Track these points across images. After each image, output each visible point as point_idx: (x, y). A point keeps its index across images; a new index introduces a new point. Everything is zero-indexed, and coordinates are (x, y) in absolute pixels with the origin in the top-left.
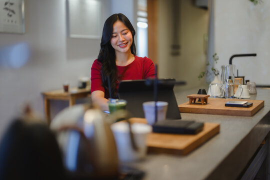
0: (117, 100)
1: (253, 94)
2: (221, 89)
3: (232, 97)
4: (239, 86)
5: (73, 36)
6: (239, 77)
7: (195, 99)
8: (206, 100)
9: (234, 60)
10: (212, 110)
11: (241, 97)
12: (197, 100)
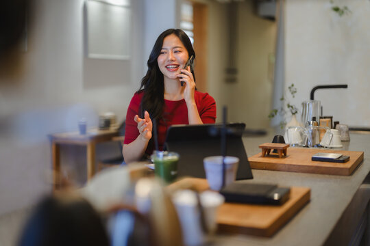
0: (166, 153)
1: (345, 142)
2: (301, 134)
3: (319, 146)
4: (327, 131)
5: (92, 55)
6: (325, 118)
7: (269, 150)
8: (284, 151)
9: (317, 93)
10: (294, 165)
11: (331, 146)
12: (272, 150)
